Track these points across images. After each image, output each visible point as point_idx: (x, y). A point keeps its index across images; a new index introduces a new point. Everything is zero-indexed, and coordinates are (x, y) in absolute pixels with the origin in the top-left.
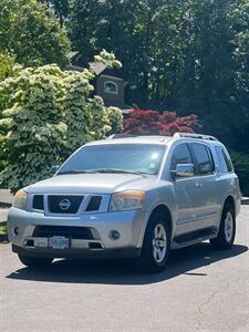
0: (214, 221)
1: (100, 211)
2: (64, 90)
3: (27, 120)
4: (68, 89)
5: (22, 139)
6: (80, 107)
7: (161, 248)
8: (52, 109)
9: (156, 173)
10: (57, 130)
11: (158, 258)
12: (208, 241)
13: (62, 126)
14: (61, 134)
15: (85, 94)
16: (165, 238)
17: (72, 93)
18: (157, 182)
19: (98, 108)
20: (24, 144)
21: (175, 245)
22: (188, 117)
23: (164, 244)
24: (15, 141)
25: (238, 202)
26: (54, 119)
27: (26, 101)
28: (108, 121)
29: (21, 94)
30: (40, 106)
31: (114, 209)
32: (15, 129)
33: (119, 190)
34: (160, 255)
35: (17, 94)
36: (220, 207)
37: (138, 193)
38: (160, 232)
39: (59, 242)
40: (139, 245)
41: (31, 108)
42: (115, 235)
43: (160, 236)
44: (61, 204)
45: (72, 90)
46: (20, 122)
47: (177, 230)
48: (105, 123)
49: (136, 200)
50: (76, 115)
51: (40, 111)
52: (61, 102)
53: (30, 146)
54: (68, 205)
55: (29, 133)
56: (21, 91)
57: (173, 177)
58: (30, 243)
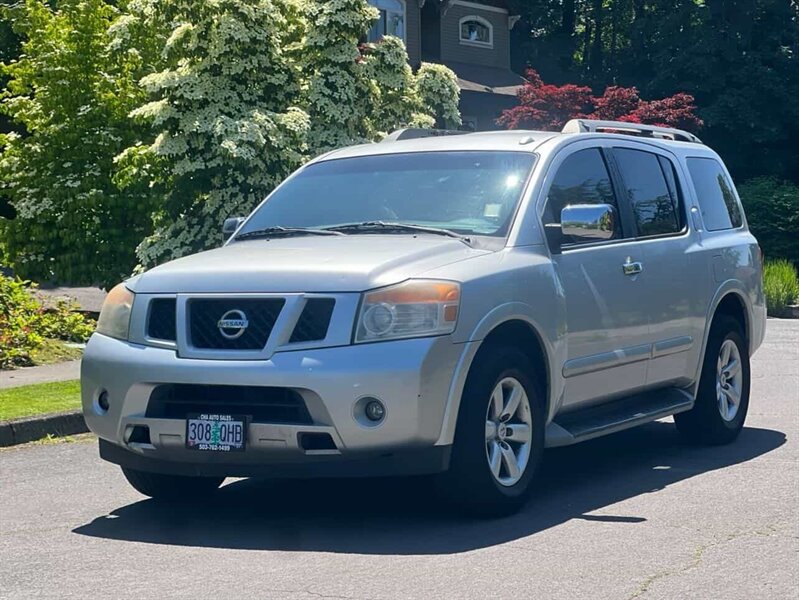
0: (684, 366)
1: (328, 340)
2: (303, 20)
3: (204, 103)
4: (313, 18)
5: (193, 153)
6: (345, 66)
7: (516, 446)
8: (271, 71)
9: (503, 232)
10: (282, 128)
11: (504, 473)
12: (670, 419)
13: (296, 118)
14: (292, 138)
15: (356, 31)
16: (527, 416)
17: (321, 29)
18: (504, 257)
19: (391, 67)
20: (199, 165)
21: (558, 436)
22: (669, 101)
23: (523, 433)
24: (173, 160)
25: (757, 311)
26: (275, 99)
27: (201, 51)
28: (419, 100)
29: (187, 34)
30: (238, 66)
31: (371, 335)
32: (172, 125)
33: (381, 280)
34: (510, 465)
35: (176, 34)
36: (702, 325)
37: (441, 288)
38: (511, 399)
39: (216, 432)
40: (445, 438)
41: (215, 71)
42: (371, 411)
43: (510, 410)
44: (224, 323)
45: (322, 21)
46: (186, 107)
47: (565, 393)
48: (412, 107)
49: (433, 309)
50: (331, 86)
51: (240, 79)
52: (296, 54)
53: (213, 172)
54: (242, 324)
55: (208, 136)
56: (187, 26)
57: (555, 242)
58: (141, 434)
